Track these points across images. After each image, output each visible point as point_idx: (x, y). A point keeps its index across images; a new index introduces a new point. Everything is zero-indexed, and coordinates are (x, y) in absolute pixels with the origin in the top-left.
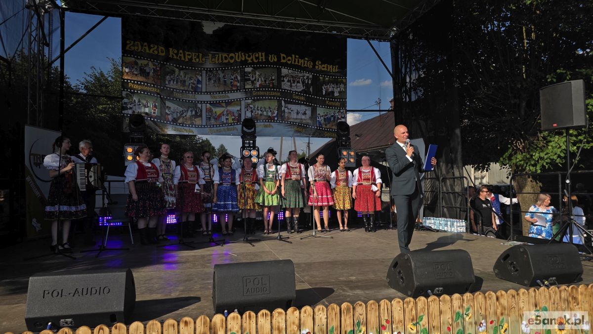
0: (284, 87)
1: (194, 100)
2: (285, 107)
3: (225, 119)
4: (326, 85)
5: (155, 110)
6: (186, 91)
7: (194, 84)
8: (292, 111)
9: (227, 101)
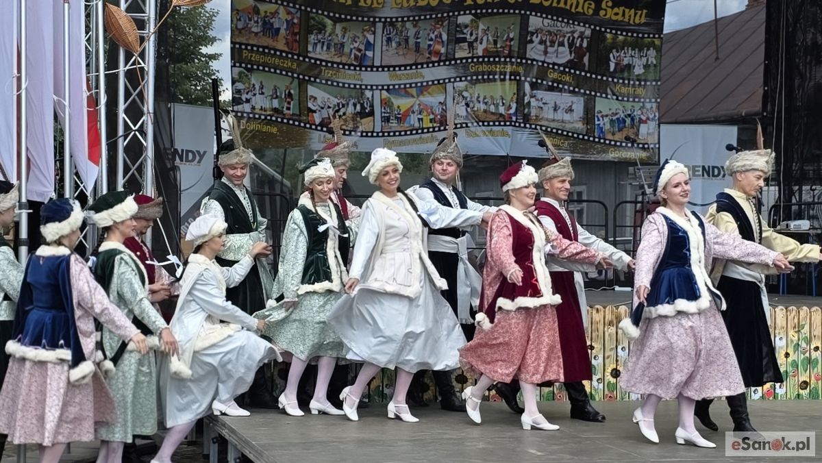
0: (531, 54)
1: (360, 83)
2: (532, 96)
3: (417, 120)
4: (617, 52)
5: (289, 103)
6: (344, 65)
7: (360, 50)
8: (544, 103)
9: (419, 84)
